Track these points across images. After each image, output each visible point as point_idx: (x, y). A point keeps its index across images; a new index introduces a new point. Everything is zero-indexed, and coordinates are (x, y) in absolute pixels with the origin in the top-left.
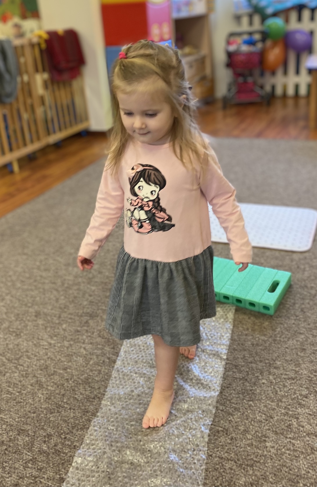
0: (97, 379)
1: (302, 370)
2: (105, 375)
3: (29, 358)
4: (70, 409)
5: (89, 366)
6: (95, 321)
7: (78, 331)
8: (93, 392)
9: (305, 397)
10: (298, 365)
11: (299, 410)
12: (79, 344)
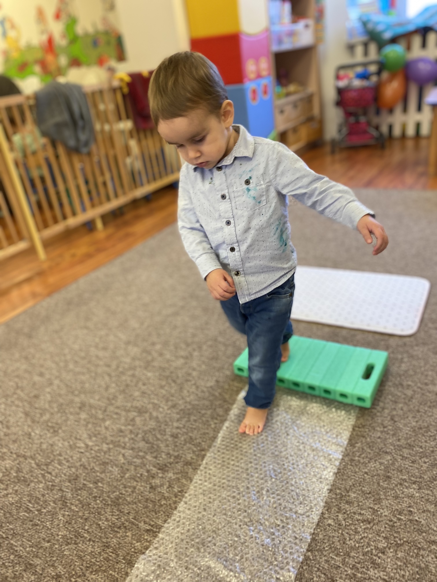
0: (128, 499)
1: (383, 509)
2: (139, 494)
3: (60, 464)
4: (90, 540)
5: (124, 481)
6: (143, 418)
7: (121, 431)
8: (120, 518)
9: (382, 553)
10: (378, 501)
11: (371, 572)
12: (118, 449)
